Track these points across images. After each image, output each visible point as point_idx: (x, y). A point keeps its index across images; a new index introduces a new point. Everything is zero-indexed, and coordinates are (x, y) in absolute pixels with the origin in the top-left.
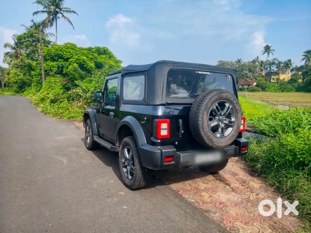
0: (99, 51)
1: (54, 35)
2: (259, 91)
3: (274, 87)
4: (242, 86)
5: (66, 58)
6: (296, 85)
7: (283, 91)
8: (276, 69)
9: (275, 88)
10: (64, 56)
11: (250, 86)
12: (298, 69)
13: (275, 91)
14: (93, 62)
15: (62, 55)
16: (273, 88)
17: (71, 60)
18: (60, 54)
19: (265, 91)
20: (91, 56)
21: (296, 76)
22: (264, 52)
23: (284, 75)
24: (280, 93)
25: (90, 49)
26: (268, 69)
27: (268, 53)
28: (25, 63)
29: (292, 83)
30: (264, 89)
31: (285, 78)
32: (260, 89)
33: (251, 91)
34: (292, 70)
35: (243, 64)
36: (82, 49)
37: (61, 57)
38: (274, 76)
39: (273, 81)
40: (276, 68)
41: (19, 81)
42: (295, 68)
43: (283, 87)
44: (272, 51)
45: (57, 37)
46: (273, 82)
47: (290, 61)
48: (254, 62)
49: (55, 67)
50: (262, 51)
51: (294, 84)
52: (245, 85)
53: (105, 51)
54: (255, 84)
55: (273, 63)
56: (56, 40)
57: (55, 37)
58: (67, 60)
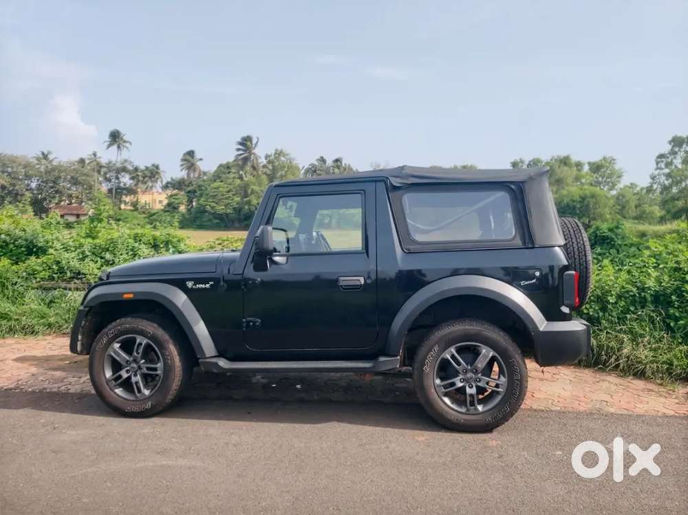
3: (137, 218)
4: (62, 216)
8: (131, 181)
12: (177, 185)
21: (177, 199)
22: (109, 143)
26: (114, 180)
27: (119, 147)
35: (58, 166)
38: (126, 195)
39: (126, 207)
40: (131, 179)
42: (170, 183)
44: (127, 145)
46: (126, 210)
47: (156, 166)
50: (106, 142)
52: (68, 214)
55: (124, 170)
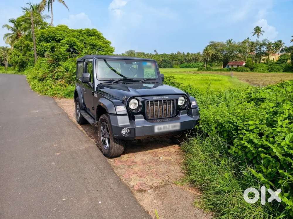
0: (88, 32)
1: (50, 17)
2: (247, 71)
3: (263, 67)
4: (232, 66)
5: (58, 39)
6: (284, 66)
7: (270, 71)
8: (267, 50)
9: (263, 69)
10: (56, 38)
11: (240, 67)
12: (288, 50)
13: (263, 71)
14: (83, 43)
15: (55, 37)
16: (261, 68)
17: (62, 41)
18: (53, 36)
19: (254, 71)
20: (81, 38)
21: (285, 57)
22: (254, 33)
23: (273, 56)
24: (267, 73)
25: (80, 31)
26: (259, 50)
27: (258, 34)
28: (24, 44)
29: (280, 64)
30: (252, 69)
31: (275, 59)
32: (248, 69)
33: (240, 71)
34: (282, 51)
35: (234, 45)
36: (74, 31)
37: (54, 39)
38: (264, 56)
39: (262, 61)
40: (266, 48)
41: (19, 61)
42: (285, 49)
43: (271, 68)
44: (262, 32)
45: (53, 19)
46: (262, 63)
47: (280, 41)
48: (244, 43)
49: (49, 48)
50: (252, 32)
51: (282, 65)
52: (234, 65)
53: (94, 33)
54: (244, 64)
55: (264, 44)
56: (52, 22)
57: (51, 19)
58: (59, 41)
